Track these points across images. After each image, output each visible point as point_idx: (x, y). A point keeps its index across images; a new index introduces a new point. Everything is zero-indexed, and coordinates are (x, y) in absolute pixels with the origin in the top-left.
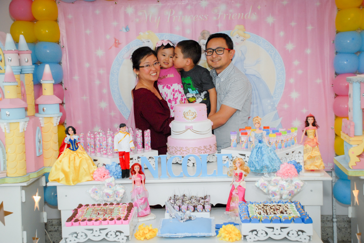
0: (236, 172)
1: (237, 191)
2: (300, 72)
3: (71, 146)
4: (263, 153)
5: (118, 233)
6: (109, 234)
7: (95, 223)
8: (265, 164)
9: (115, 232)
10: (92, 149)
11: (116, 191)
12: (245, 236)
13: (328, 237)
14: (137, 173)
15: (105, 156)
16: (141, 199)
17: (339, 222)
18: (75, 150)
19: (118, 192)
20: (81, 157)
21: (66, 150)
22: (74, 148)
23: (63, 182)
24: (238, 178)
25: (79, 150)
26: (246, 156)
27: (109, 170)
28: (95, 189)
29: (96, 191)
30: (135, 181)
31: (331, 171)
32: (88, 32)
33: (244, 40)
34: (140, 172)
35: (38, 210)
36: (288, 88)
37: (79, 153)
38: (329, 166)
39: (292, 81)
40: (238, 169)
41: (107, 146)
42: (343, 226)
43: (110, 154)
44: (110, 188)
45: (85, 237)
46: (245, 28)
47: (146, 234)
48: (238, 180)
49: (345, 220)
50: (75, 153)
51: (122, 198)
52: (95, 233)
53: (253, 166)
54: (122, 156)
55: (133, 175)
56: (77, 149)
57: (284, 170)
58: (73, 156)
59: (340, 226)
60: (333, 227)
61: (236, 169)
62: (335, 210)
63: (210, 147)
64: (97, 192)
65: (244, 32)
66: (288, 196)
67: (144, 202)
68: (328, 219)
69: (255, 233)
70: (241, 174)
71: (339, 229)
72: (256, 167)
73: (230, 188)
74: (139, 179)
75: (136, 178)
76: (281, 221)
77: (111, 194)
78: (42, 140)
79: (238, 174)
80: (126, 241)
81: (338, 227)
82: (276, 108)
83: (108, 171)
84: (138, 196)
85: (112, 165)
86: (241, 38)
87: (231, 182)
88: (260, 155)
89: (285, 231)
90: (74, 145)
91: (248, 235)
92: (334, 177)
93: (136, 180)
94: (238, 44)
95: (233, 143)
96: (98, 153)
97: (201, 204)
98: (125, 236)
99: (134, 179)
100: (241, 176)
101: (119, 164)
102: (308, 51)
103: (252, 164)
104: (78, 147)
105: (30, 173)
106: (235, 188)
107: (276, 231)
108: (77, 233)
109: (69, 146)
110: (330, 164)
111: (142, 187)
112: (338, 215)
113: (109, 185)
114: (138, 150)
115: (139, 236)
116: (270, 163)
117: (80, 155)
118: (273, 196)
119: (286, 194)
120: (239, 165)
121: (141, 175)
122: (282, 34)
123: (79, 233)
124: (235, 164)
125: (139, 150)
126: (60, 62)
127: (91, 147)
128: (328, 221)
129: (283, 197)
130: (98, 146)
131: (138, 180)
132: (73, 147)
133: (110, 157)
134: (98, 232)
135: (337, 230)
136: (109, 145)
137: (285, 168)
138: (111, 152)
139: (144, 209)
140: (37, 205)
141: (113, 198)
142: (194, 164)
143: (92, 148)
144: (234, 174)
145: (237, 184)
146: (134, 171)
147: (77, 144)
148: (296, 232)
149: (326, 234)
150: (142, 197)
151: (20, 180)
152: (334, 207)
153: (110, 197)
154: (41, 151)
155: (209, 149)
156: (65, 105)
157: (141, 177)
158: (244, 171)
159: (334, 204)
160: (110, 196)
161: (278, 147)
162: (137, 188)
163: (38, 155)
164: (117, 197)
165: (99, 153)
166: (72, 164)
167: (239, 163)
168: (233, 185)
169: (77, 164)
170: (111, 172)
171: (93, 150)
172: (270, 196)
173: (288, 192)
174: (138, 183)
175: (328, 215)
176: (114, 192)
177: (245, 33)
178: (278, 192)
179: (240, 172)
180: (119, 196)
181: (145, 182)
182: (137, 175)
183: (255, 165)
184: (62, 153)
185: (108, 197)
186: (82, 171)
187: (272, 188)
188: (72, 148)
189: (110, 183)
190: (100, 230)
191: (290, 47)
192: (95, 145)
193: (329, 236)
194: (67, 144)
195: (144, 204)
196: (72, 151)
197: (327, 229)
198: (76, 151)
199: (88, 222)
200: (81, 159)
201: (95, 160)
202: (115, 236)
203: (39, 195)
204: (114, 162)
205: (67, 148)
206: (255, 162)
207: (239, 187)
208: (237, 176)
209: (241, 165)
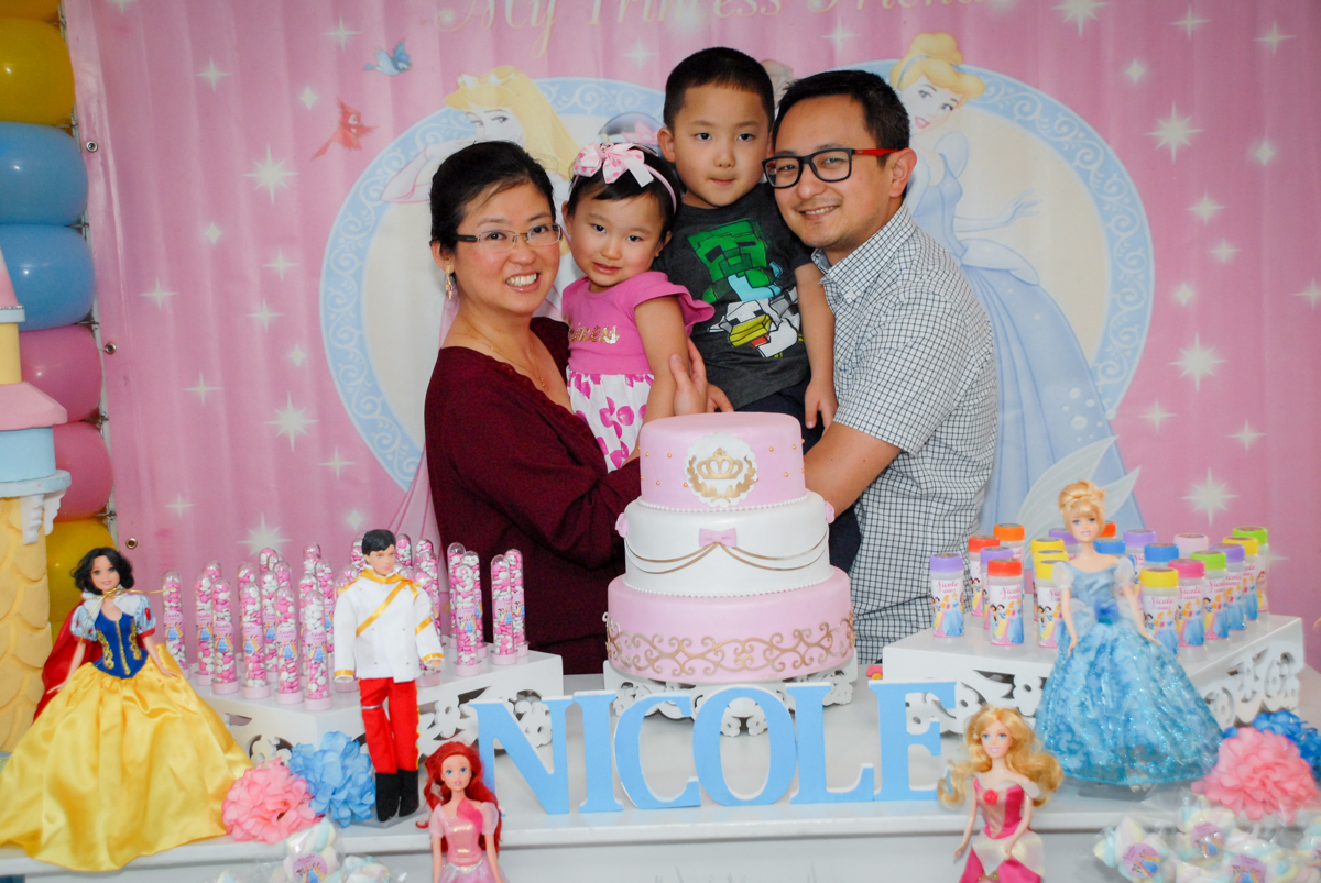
2: (1224, 252)
3: (107, 652)
4: (1125, 679)
8: (1138, 736)
10: (220, 662)
14: (458, 797)
15: (290, 698)
18: (128, 671)
20: (161, 710)
21: (81, 675)
22: (124, 660)
24: (1000, 817)
25: (148, 673)
26: (1016, 681)
27: (308, 781)
30: (449, 841)
32: (212, 74)
33: (953, 104)
34: (477, 790)
36: (1169, 328)
37: (152, 688)
39: (1185, 294)
40: (999, 767)
41: (299, 640)
43: (313, 687)
44: (313, 881)
46: (959, 48)
48: (997, 828)
50: (126, 688)
53: (1074, 746)
54: (379, 701)
55: (438, 807)
56: (137, 666)
57: (1244, 771)
58: (114, 705)
61: (988, 766)
63: (824, 633)
65: (957, 67)
70: (1016, 797)
72: (1087, 755)
74: (469, 827)
75: (452, 824)
79: (1002, 798)
82: (1109, 423)
83: (302, 786)
85: (324, 752)
86: (943, 96)
88: (1107, 689)
90: (121, 646)
93: (454, 835)
94: (928, 123)
95: (945, 614)
96: (250, 682)
99: (443, 828)
100: (1014, 803)
101: (361, 740)
102: (1265, 153)
103: (1065, 735)
104: (145, 654)
106: (988, 873)
109: (93, 654)
111: (483, 875)
113: (309, 870)
114: (459, 661)
116: (1164, 729)
117: (153, 700)
120: (1003, 743)
121: (477, 805)
122: (1136, 71)
124: (978, 740)
125: (466, 658)
126: (79, 222)
127: (216, 650)
130: (252, 645)
131: (465, 832)
132: (116, 658)
133: (312, 704)
136: (309, 640)
137: (1246, 758)
138: (321, 682)
142: (743, 720)
143: (220, 655)
144: (975, 797)
145: (993, 852)
146: (440, 783)
147: (139, 640)
155: (818, 644)
156: (106, 426)
157: (476, 817)
162: (456, 879)
165: (259, 682)
166: (109, 752)
167: (1002, 735)
168: (973, 855)
170: (317, 790)
171: (227, 667)
174: (463, 849)
177: (959, 72)
179: (1009, 786)
181: (500, 844)
182: (459, 810)
183: (1081, 744)
184: (55, 693)
186: (161, 785)
188: (109, 663)
189: (310, 856)
191: (1175, 132)
192: (238, 640)
194: (86, 641)
196: (109, 680)
198: (131, 676)
200: (158, 720)
204: (335, 734)
205: (84, 661)
206: (1083, 725)
207: (1010, 869)
208: (991, 809)
209: (1014, 746)
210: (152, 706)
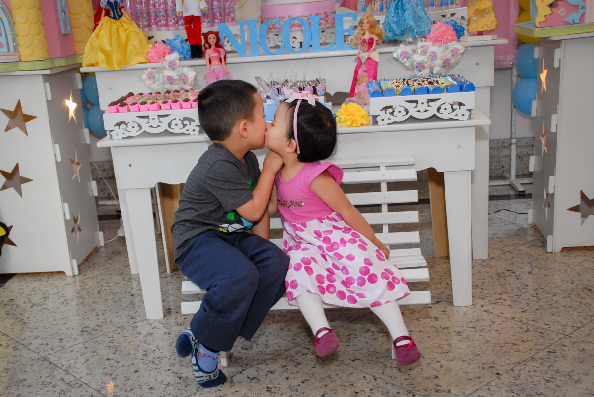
0: (363, 38)
1: (366, 66)
3: (112, 13)
4: (405, 8)
5: (185, 122)
6: (172, 122)
7: (151, 107)
8: (407, 25)
9: (182, 119)
10: (144, 22)
11: (183, 75)
12: (375, 117)
13: (504, 171)
14: (213, 46)
15: (164, 28)
17: (520, 148)
18: (118, 18)
19: (186, 76)
20: (128, 28)
21: (105, 20)
22: (116, 15)
23: (103, 66)
24: (366, 46)
25: (123, 18)
27: (171, 47)
28: (152, 73)
29: (152, 75)
30: (211, 59)
31: (510, 66)
34: (218, 45)
35: (75, 122)
37: (125, 22)
38: (508, 59)
40: (367, 33)
41: (166, 11)
42: (524, 153)
43: (171, 23)
44: (174, 69)
45: (138, 128)
48: (366, 49)
49: (529, 144)
50: (118, 23)
51: (193, 85)
52: (152, 122)
53: (390, 29)
54: (190, 23)
55: (208, 50)
56: (120, 17)
57: (436, 33)
58: (115, 27)
59: (521, 154)
60: (510, 156)
61: (364, 34)
62: (514, 126)
63: (325, 16)
64: (154, 77)
66: (443, 68)
68: (505, 145)
69: (390, 110)
70: (371, 39)
71: (520, 158)
72: (394, 31)
73: (355, 65)
74: (217, 55)
75: (212, 54)
76: (428, 92)
77: (176, 77)
78: (69, 12)
79: (367, 41)
80: (198, 133)
81: (517, 155)
83: (169, 48)
85: (175, 39)
87: (356, 55)
88: (400, 12)
89: (435, 105)
90: (115, 11)
91: (379, 115)
92: (515, 76)
93: (213, 57)
95: (360, 5)
96: (153, 26)
97: (311, 85)
98: (196, 125)
99: (209, 55)
100: (371, 42)
103: (388, 27)
104: (122, 14)
105: (55, 59)
106: (363, 62)
107: (422, 108)
108: (126, 123)
109: (108, 13)
110: (511, 56)
111: (221, 68)
112: (520, 138)
113: (172, 65)
116: (415, 21)
117: (126, 26)
118: (420, 71)
119: (438, 66)
120: (368, 25)
121: (219, 49)
123: (128, 123)
124: (362, 26)
127: (143, 18)
128: (505, 147)
129: (434, 72)
130: (153, 14)
131: (215, 57)
132: (114, 14)
133: (171, 28)
134: (157, 120)
135: (516, 160)
136: (169, 8)
137: (438, 29)
138: (173, 21)
140: (72, 113)
141: (178, 85)
142: (301, 43)
143: (144, 20)
144: (360, 41)
145: (364, 56)
146: (208, 43)
147: (120, 9)
148: (450, 106)
149: (501, 166)
151: (39, 65)
152: (513, 121)
153: (173, 83)
154: (69, 28)
155: (323, 19)
157: (219, 52)
158: (376, 35)
159: (513, 118)
160: (174, 81)
161: (429, 4)
162: (214, 69)
163: (63, 32)
164: (184, 83)
165: (155, 26)
166: (114, 40)
167: (368, 23)
168: (359, 58)
169: (123, 40)
170: (173, 49)
171: (146, 23)
172: (415, 71)
173: (442, 62)
174: (215, 62)
175: (505, 139)
176: (181, 75)
178: (426, 63)
179: (369, 37)
180: (187, 81)
181: (226, 62)
183: (392, 28)
184: (98, 24)
185: (171, 83)
186: (130, 48)
187: (418, 58)
188: (112, 15)
189: (172, 62)
190: (160, 116)
192: (148, 14)
193: (504, 169)
194: (105, 9)
196: (113, 20)
197: (502, 159)
198: (119, 19)
199: (140, 106)
200: (127, 31)
201: (150, 38)
202: (182, 126)
203: (74, 101)
204: (178, 36)
205: (105, 16)
206: (393, 23)
207: (369, 60)
208: (364, 44)
209: (371, 27)
210: (125, 27)
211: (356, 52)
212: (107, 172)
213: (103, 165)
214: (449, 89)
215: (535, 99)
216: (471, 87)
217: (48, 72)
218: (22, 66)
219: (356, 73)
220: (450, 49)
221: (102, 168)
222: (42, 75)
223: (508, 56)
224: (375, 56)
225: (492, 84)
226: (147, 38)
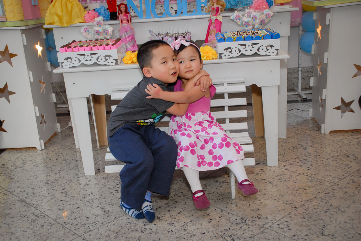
0: (213, 7)
1: (214, 24)
5: (107, 58)
6: (99, 58)
7: (86, 48)
9: (105, 56)
11: (105, 30)
12: (220, 54)
14: (123, 13)
15: (94, 2)
16: (129, 37)
17: (304, 73)
19: (108, 30)
20: (72, 2)
23: (58, 24)
24: (215, 12)
27: (98, 13)
28: (87, 28)
29: (87, 30)
30: (122, 20)
31: (298, 25)
34: (127, 12)
35: (41, 58)
38: (297, 21)
40: (215, 4)
42: (306, 76)
44: (100, 26)
45: (78, 61)
47: (133, 58)
48: (215, 14)
49: (309, 71)
51: (112, 36)
52: (87, 58)
53: (229, 2)
55: (120, 15)
57: (256, 4)
58: (64, 1)
59: (304, 76)
60: (298, 78)
61: (213, 5)
62: (301, 60)
64: (88, 31)
66: (260, 25)
67: (131, 40)
68: (295, 71)
69: (229, 50)
70: (218, 8)
71: (303, 79)
72: (231, 3)
74: (126, 17)
75: (123, 17)
76: (252, 39)
77: (101, 31)
79: (215, 9)
80: (115, 64)
81: (302, 77)
83: (97, 13)
84: (126, 34)
85: (101, 8)
87: (209, 18)
89: (256, 47)
91: (223, 53)
92: (301, 31)
93: (123, 19)
97: (182, 36)
98: (114, 60)
99: (121, 18)
100: (217, 10)
105: (28, 20)
106: (213, 22)
107: (248, 48)
108: (71, 58)
110: (298, 19)
111: (129, 26)
112: (303, 67)
113: (99, 24)
115: (127, 60)
117: (71, 0)
118: (247, 27)
119: (257, 24)
120: (216, 0)
121: (127, 14)
123: (73, 58)
128: (295, 72)
129: (256, 27)
131: (125, 19)
134: (90, 56)
137: (257, 2)
139: (132, 46)
140: (39, 53)
141: (103, 36)
142: (176, 11)
144: (211, 9)
145: (214, 18)
146: (121, 11)
148: (266, 47)
149: (292, 84)
150: (129, 34)
151: (18, 24)
152: (300, 57)
153: (100, 34)
154: (37, 1)
157: (127, 16)
158: (221, 6)
159: (300, 55)
162: (124, 26)
163: (33, 4)
164: (106, 35)
168: (211, 19)
169: (69, 9)
170: (100, 14)
172: (244, 27)
173: (260, 21)
174: (125, 22)
175: (295, 68)
176: (104, 30)
178: (251, 22)
179: (216, 7)
180: (108, 34)
181: (132, 22)
182: (124, 15)
183: (230, 1)
185: (98, 35)
186: (73, 14)
187: (246, 19)
189: (99, 22)
190: (91, 54)
193: (294, 85)
195: (131, 41)
197: (293, 79)
199: (80, 48)
200: (72, 3)
201: (86, 8)
202: (105, 60)
203: (41, 46)
204: (102, 6)
207: (216, 21)
208: (213, 11)
211: (208, 16)
212: (62, 88)
213: (60, 84)
214: (264, 37)
215: (314, 44)
216: (278, 36)
217: (24, 28)
218: (8, 24)
219: (209, 28)
220: (265, 14)
221: (60, 86)
222: (21, 29)
223: (297, 19)
224: (220, 18)
225: (289, 35)
226: (84, 8)
